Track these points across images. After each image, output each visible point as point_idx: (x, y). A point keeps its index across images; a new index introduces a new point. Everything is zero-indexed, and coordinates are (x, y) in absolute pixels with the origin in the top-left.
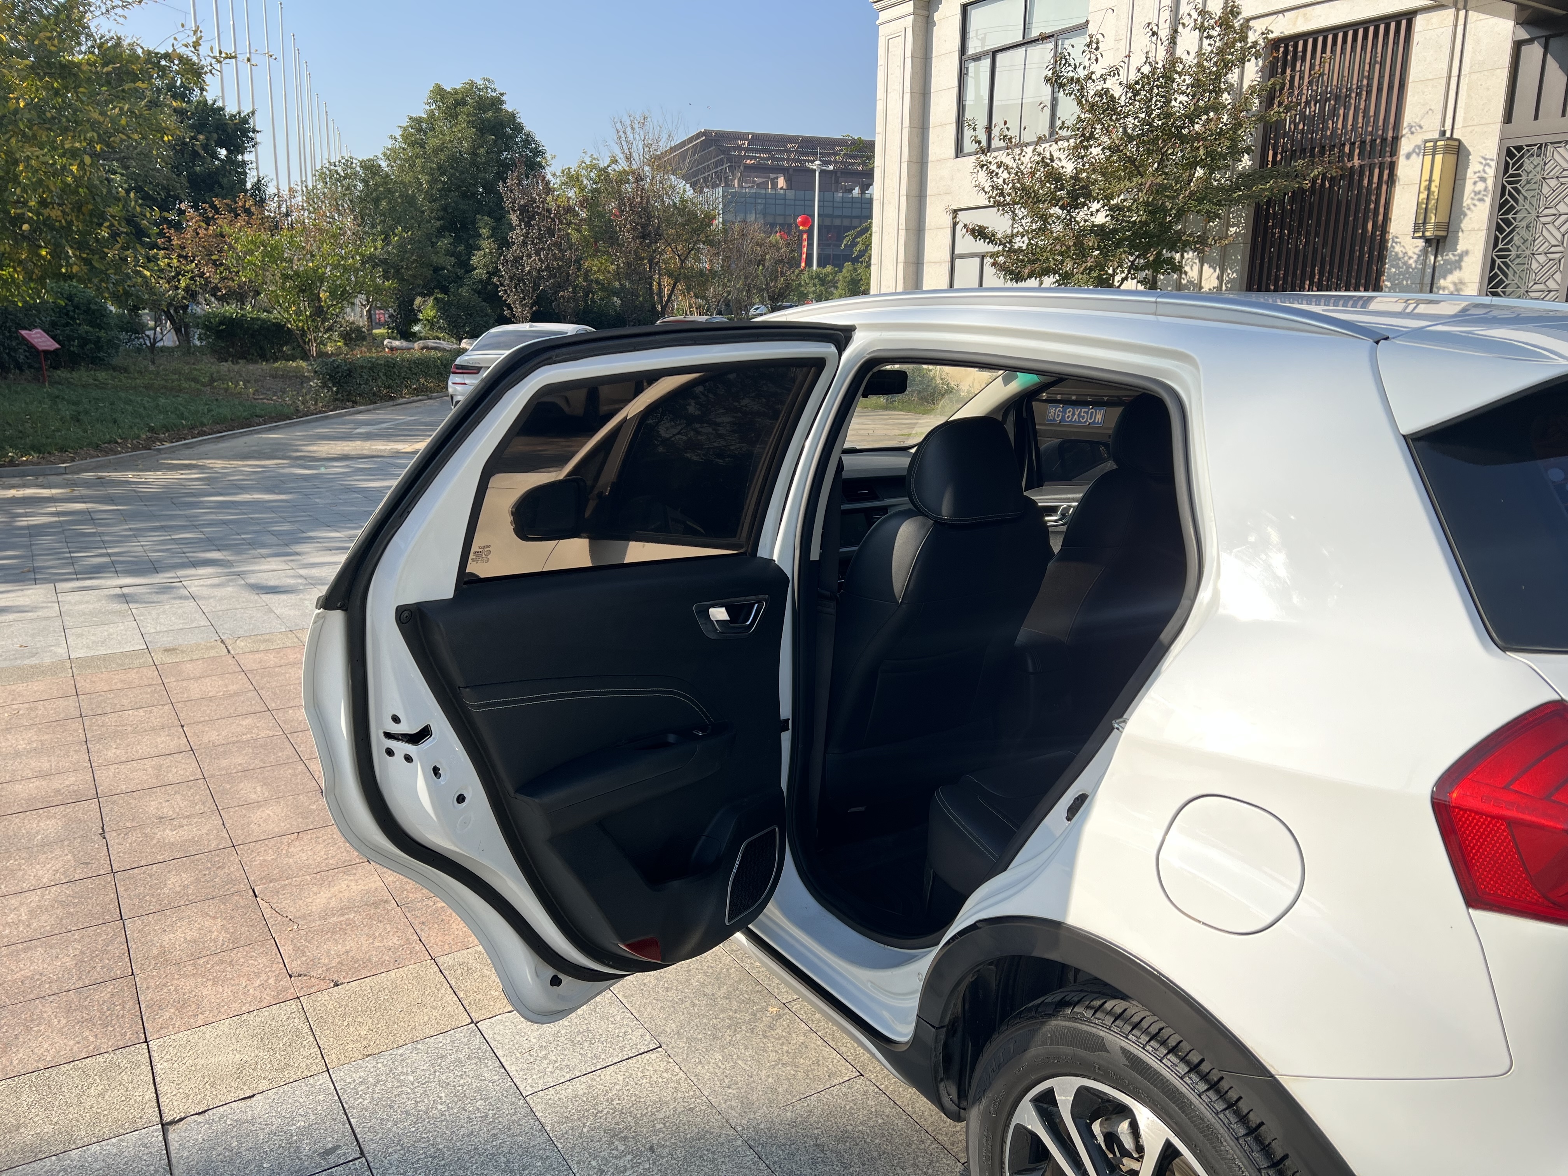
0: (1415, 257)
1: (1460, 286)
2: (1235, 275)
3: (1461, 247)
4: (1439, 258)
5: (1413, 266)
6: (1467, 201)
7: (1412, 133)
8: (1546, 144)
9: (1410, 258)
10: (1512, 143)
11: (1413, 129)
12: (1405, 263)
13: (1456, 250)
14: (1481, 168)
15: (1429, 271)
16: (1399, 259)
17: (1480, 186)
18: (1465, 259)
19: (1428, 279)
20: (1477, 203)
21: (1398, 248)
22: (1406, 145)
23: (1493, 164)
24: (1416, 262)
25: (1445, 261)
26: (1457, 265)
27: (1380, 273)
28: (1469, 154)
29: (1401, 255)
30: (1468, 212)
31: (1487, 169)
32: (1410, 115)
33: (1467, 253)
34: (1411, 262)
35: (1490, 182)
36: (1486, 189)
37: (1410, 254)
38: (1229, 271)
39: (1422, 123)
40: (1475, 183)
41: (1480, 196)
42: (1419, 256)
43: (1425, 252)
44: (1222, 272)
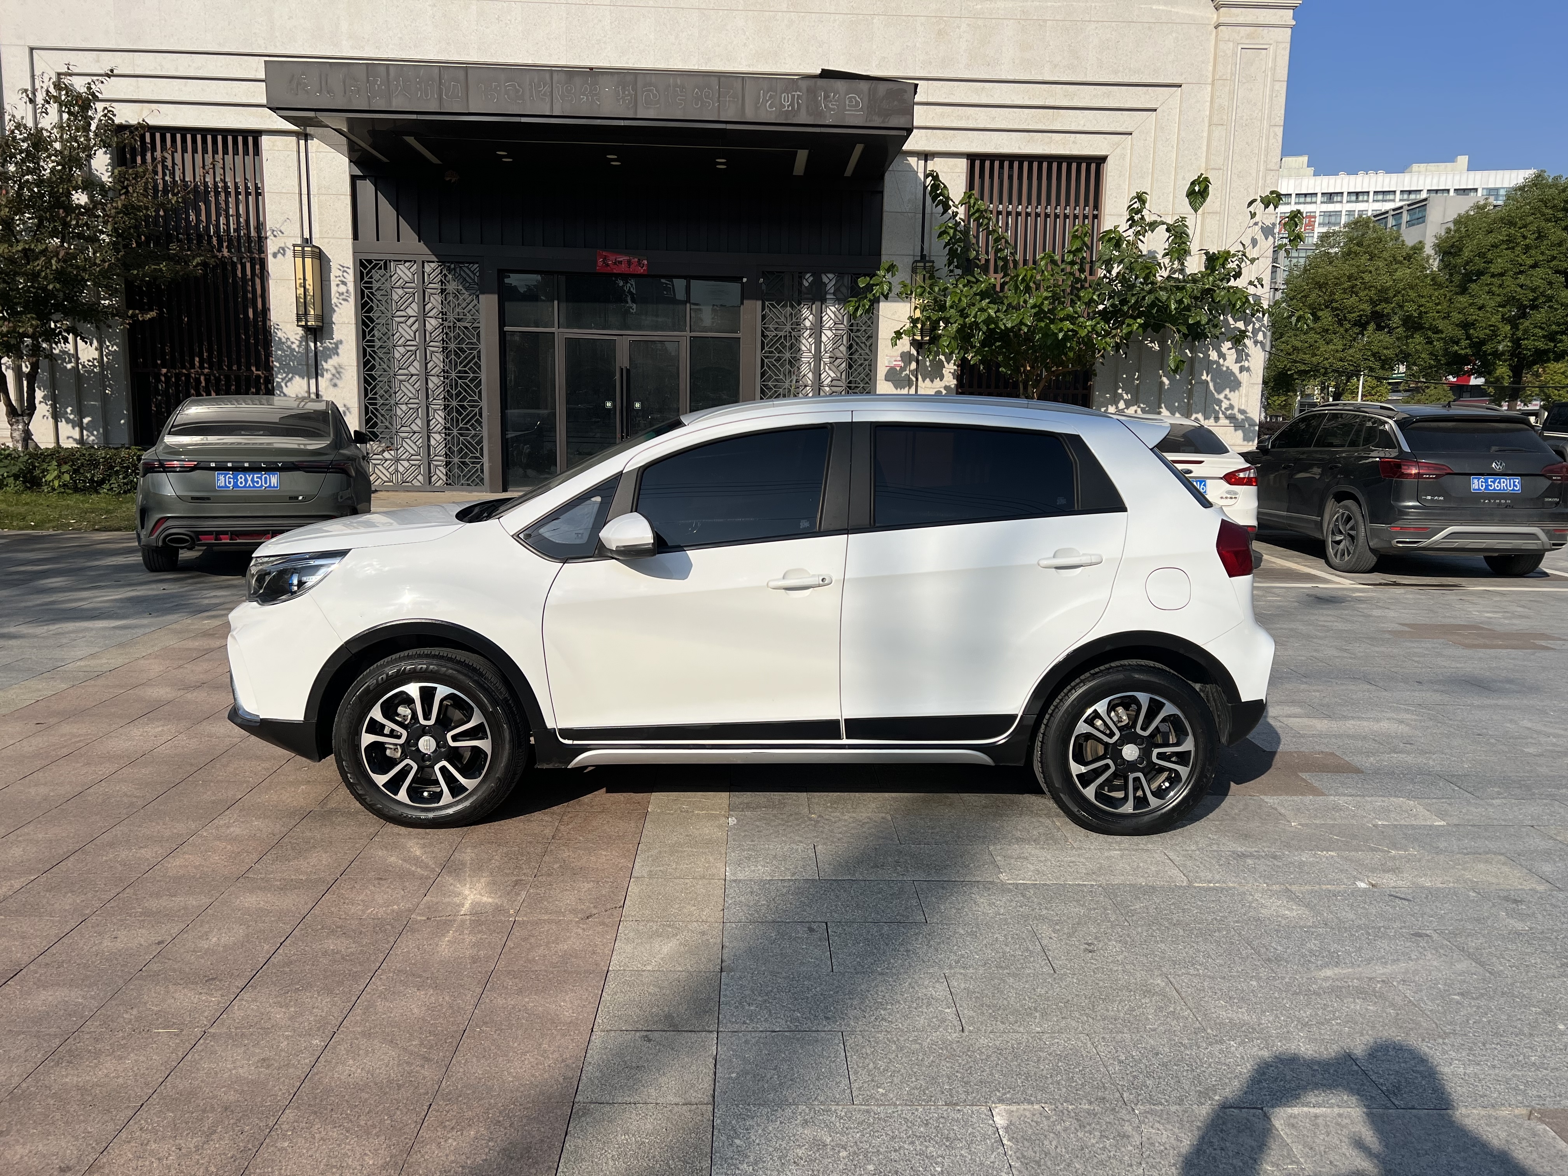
0: (297, 343)
1: (340, 370)
2: (115, 347)
3: (337, 336)
4: (319, 344)
5: (297, 349)
6: (334, 300)
7: (275, 236)
8: (390, 261)
9: (292, 343)
10: (364, 257)
11: (275, 233)
12: (289, 347)
13: (333, 339)
14: (340, 273)
15: (312, 354)
16: (283, 343)
17: (342, 289)
18: (340, 346)
19: (312, 361)
20: (342, 302)
21: (279, 334)
22: (272, 246)
23: (351, 271)
24: (299, 346)
25: (324, 348)
26: (335, 351)
27: (268, 354)
28: (329, 261)
29: (284, 340)
30: (336, 308)
31: (345, 274)
32: (271, 221)
33: (341, 342)
34: (294, 346)
35: (351, 287)
36: (347, 292)
37: (292, 340)
38: (108, 344)
39: (283, 229)
40: (338, 285)
41: (344, 297)
42: (301, 342)
43: (305, 339)
44: (101, 343)
